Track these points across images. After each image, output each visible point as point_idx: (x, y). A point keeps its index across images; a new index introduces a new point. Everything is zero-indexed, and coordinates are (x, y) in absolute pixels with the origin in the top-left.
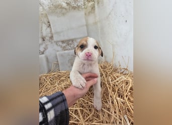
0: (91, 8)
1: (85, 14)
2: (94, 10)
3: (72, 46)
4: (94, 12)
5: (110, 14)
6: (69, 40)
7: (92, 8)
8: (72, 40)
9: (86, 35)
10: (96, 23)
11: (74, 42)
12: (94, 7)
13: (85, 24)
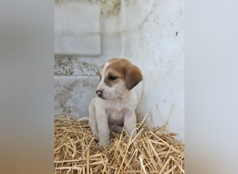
0: (112, 5)
1: (102, 13)
2: (119, 9)
3: (67, 68)
4: (118, 14)
5: (145, 21)
6: (63, 56)
7: (115, 5)
8: (70, 57)
9: (98, 52)
10: (118, 35)
11: (73, 61)
12: (120, 4)
13: (98, 30)
